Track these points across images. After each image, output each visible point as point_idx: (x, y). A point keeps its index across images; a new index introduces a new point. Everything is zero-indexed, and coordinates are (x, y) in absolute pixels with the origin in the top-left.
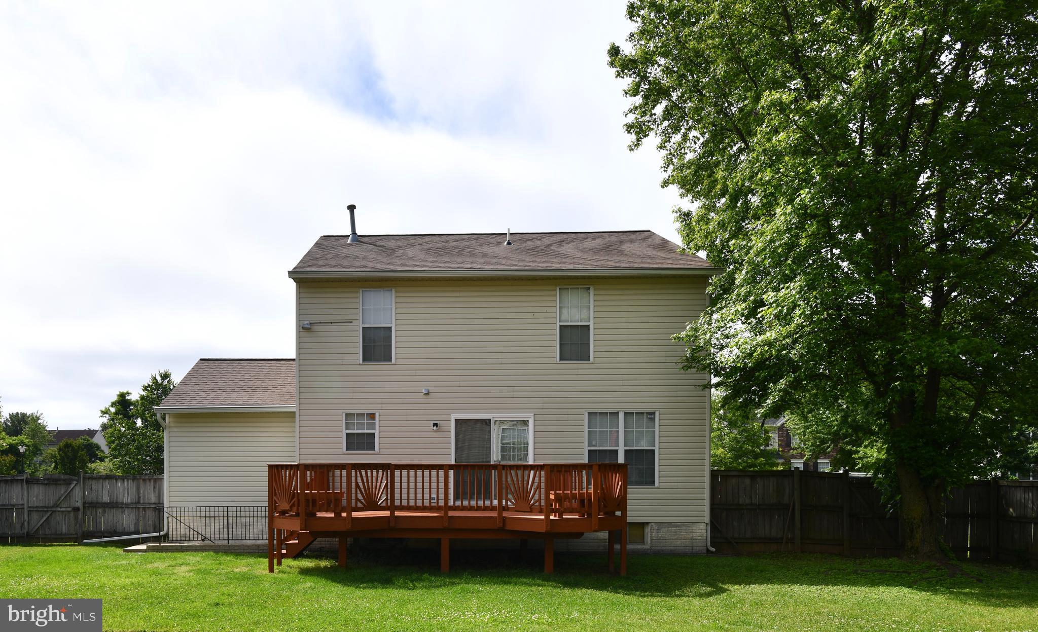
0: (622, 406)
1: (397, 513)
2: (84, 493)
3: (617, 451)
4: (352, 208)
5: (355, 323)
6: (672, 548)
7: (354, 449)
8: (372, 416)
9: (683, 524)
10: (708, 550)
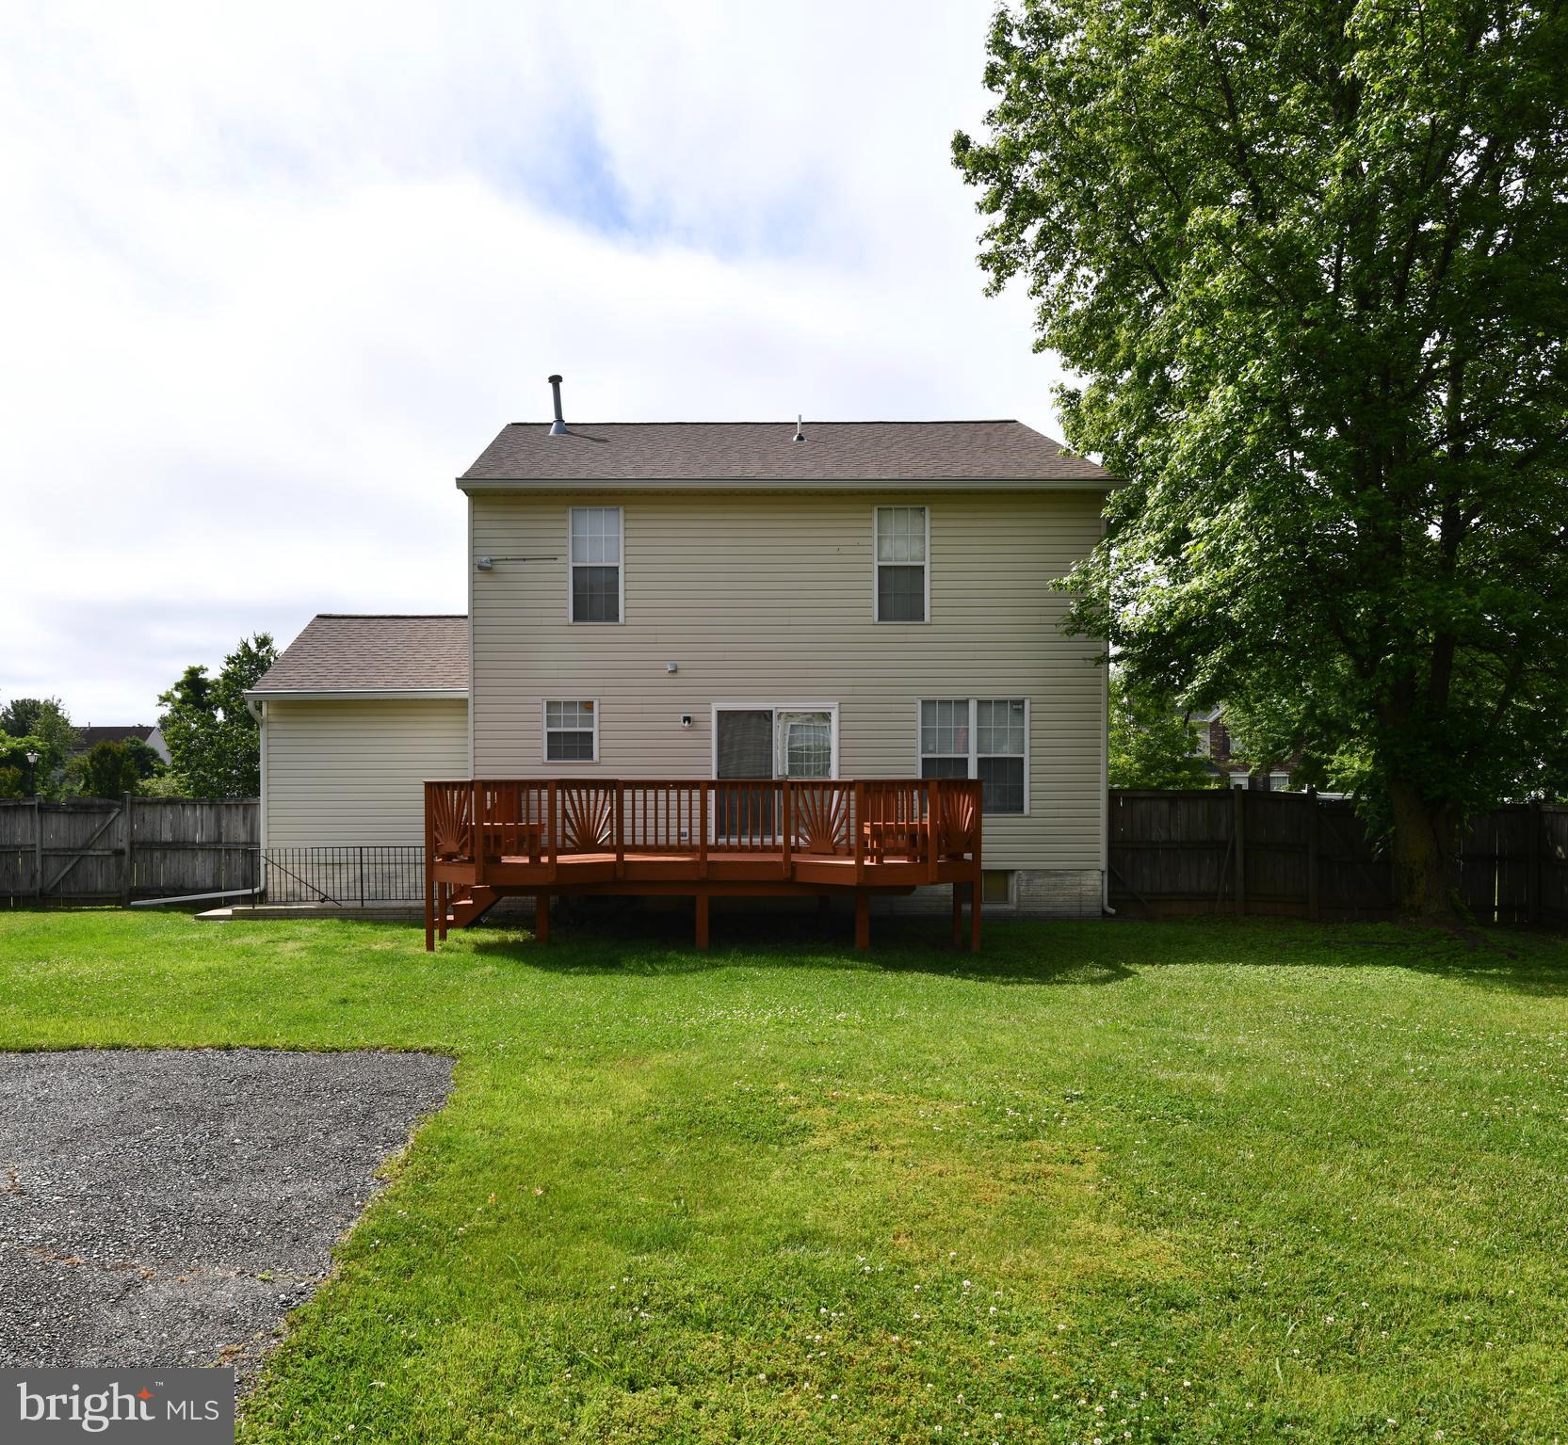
0: (974, 692)
1: (628, 857)
2: (132, 828)
3: (966, 760)
4: (556, 380)
5: (561, 559)
6: (1050, 909)
7: (560, 758)
8: (588, 706)
9: (1067, 872)
10: (1104, 912)
